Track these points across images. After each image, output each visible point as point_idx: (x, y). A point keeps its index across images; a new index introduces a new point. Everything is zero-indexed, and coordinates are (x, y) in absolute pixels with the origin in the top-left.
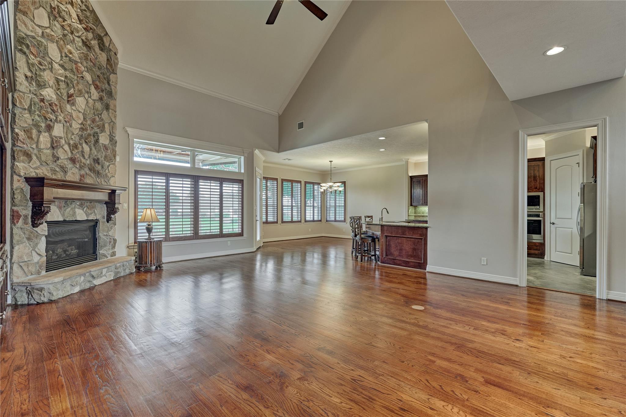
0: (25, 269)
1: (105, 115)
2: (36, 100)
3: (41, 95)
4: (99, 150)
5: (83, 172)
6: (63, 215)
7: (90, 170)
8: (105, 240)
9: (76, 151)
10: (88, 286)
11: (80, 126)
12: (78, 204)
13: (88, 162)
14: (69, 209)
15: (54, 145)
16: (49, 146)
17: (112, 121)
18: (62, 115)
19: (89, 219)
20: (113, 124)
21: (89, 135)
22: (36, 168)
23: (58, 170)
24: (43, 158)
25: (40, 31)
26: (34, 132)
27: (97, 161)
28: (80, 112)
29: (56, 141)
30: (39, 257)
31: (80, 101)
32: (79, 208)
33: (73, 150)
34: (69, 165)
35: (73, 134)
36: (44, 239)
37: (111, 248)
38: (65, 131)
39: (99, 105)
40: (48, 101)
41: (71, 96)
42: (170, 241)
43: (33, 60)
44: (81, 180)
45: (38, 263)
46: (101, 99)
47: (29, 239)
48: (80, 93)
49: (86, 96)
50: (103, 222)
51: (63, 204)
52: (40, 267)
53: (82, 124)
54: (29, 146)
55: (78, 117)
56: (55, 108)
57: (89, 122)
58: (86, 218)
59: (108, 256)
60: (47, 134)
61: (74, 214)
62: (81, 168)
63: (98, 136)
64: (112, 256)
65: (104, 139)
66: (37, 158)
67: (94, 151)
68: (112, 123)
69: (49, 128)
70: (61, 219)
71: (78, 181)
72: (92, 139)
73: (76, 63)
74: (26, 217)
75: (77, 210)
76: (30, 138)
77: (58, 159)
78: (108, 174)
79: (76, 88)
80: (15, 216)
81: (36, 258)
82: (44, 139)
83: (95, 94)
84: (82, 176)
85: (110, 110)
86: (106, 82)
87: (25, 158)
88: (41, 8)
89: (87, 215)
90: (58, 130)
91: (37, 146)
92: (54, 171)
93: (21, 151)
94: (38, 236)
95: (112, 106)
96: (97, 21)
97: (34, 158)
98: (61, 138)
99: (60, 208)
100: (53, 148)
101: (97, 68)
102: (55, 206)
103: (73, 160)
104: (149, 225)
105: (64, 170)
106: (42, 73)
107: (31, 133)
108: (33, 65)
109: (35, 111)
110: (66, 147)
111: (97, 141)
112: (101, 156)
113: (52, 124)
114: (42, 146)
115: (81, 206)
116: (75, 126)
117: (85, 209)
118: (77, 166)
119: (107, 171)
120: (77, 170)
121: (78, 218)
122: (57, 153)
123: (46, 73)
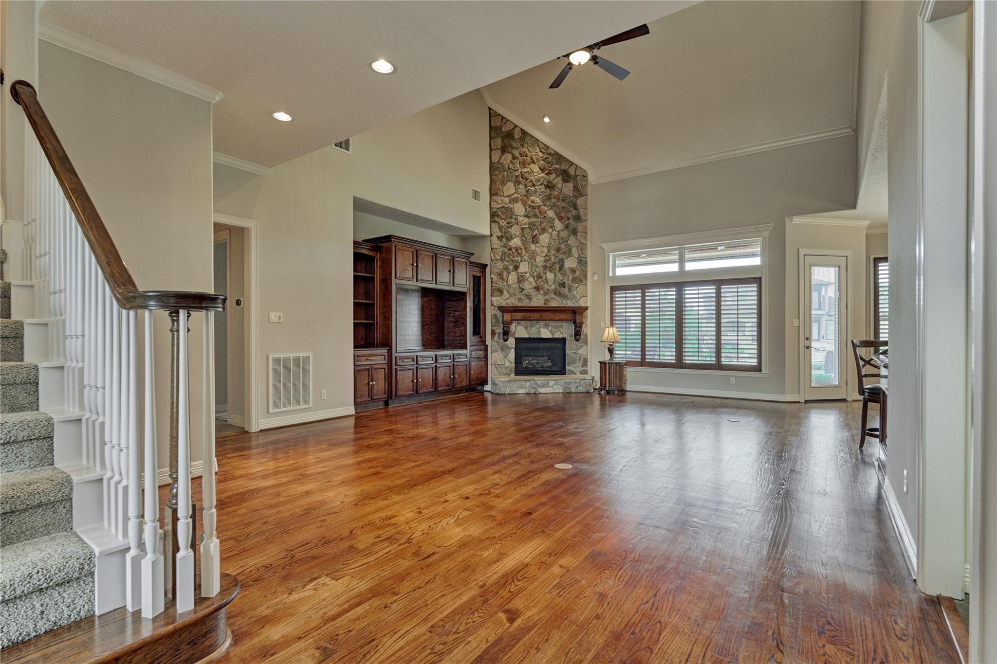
0: (499, 369)
1: (572, 241)
2: (506, 250)
3: (510, 245)
4: (565, 275)
5: (547, 297)
6: (529, 333)
7: (555, 294)
8: (573, 357)
9: (540, 280)
10: (533, 391)
11: (544, 259)
12: (543, 324)
13: (553, 287)
14: (535, 328)
15: (521, 279)
16: (516, 281)
17: (581, 243)
18: (527, 255)
19: (556, 336)
20: (582, 247)
21: (554, 263)
22: (506, 299)
23: (523, 298)
24: (511, 291)
25: (507, 200)
26: (505, 273)
27: (563, 285)
28: (544, 247)
29: (521, 277)
30: (509, 364)
31: (544, 239)
32: (544, 328)
33: (537, 280)
34: (533, 293)
35: (538, 267)
36: (513, 351)
37: (580, 365)
38: (530, 266)
39: (564, 234)
40: (514, 248)
41: (536, 235)
42: (645, 366)
43: (503, 223)
44: (545, 304)
45: (508, 367)
46: (567, 227)
47: (502, 349)
48: (544, 231)
49: (550, 230)
50: (571, 341)
51: (529, 325)
52: (510, 370)
53: (546, 256)
54: (501, 284)
55: (542, 252)
56: (520, 251)
57: (553, 252)
58: (551, 336)
59: (576, 372)
60: (515, 273)
61: (539, 332)
62: (545, 294)
63: (563, 262)
64: (582, 374)
65: (570, 263)
66: (508, 292)
67: (559, 277)
68: (581, 245)
69: (516, 268)
70: (527, 336)
71: (543, 305)
72: (557, 266)
73: (539, 207)
74: (499, 334)
75: (541, 329)
76: (502, 278)
77: (523, 290)
78: (577, 295)
79: (540, 228)
80: (493, 333)
81: (508, 364)
82: (512, 278)
83: (558, 225)
84: (546, 300)
85: (578, 234)
86: (572, 209)
87: (498, 293)
88: (509, 182)
89: (552, 333)
90: (524, 268)
91: (507, 283)
92: (520, 300)
93: (495, 289)
94: (509, 348)
95: (580, 229)
96: (560, 158)
97: (505, 292)
98: (526, 273)
99: (526, 328)
100: (519, 282)
101: (561, 201)
102: (522, 326)
103: (537, 288)
104: (611, 345)
105: (529, 297)
106: (510, 230)
107: (503, 275)
108: (502, 227)
109: (505, 259)
110: (531, 279)
111: (561, 268)
112: (568, 281)
113: (518, 264)
114: (510, 283)
115: (546, 326)
116: (540, 260)
117: (550, 328)
118: (542, 292)
119: (575, 292)
120: (541, 296)
121: (543, 336)
122: (523, 285)
123: (513, 228)
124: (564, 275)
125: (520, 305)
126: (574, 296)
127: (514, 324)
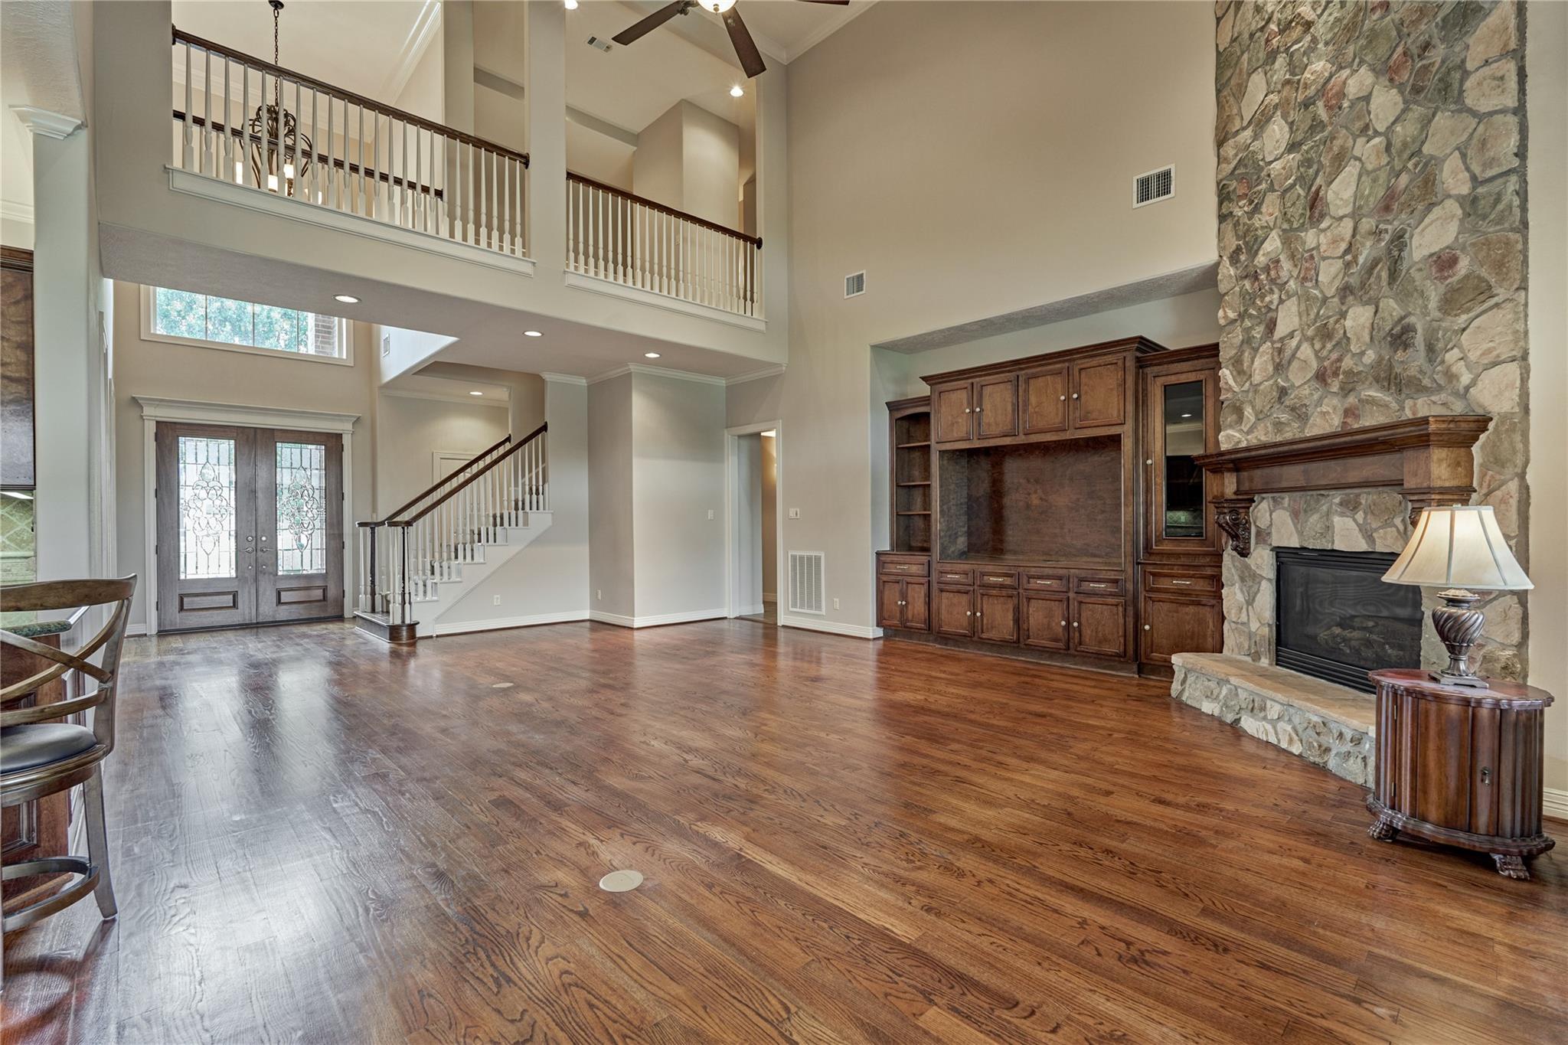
0: (1236, 634)
3: (1255, 266)
4: (1409, 295)
5: (1350, 399)
6: (1300, 533)
7: (1378, 381)
9: (1330, 345)
11: (1341, 264)
12: (1337, 500)
13: (1370, 356)
14: (1316, 517)
15: (1279, 360)
16: (1271, 369)
18: (1296, 272)
21: (1373, 266)
22: (1252, 430)
23: (1285, 418)
24: (1259, 405)
26: (1247, 355)
27: (1405, 338)
28: (1341, 219)
29: (1282, 351)
30: (1258, 624)
32: (1342, 514)
33: (1323, 347)
34: (1311, 395)
35: (1324, 301)
36: (1266, 586)
38: (1302, 308)
40: (1263, 269)
41: (1317, 194)
43: (1241, 208)
44: (1344, 425)
45: (1254, 635)
46: (1416, 90)
47: (1242, 579)
48: (1337, 162)
49: (1360, 147)
51: (1304, 505)
52: (1258, 645)
53: (1350, 248)
55: (1336, 241)
57: (1369, 224)
58: (1362, 546)
60: (1269, 344)
61: (1329, 528)
62: (1346, 390)
63: (1404, 246)
65: (1433, 235)
66: (1253, 407)
67: (1392, 307)
68: (1481, 127)
69: (1270, 328)
70: (1298, 542)
72: (1381, 273)
75: (1337, 519)
76: (1241, 372)
77: (1286, 392)
78: (1461, 366)
79: (1326, 161)
81: (1255, 624)
82: (1262, 361)
84: (1348, 412)
87: (1234, 417)
89: (1370, 538)
90: (1286, 320)
91: (1251, 383)
92: (1279, 426)
93: (1228, 406)
94: (1257, 577)
97: (1248, 412)
98: (1292, 335)
99: (1295, 514)
100: (1278, 369)
102: (1284, 509)
103: (1321, 377)
105: (1300, 413)
106: (1255, 219)
107: (1242, 363)
109: (1245, 312)
110: (1305, 351)
111: (1395, 270)
112: (1424, 314)
113: (1275, 315)
114: (1257, 378)
115: (1351, 507)
116: (1329, 274)
117: (1360, 516)
118: (1335, 387)
119: (1452, 356)
120: (1335, 401)
121: (1340, 545)
122: (1287, 379)
123: (1264, 209)
124: (1404, 296)
125: (1279, 439)
126: (1451, 377)
127: (1264, 505)
